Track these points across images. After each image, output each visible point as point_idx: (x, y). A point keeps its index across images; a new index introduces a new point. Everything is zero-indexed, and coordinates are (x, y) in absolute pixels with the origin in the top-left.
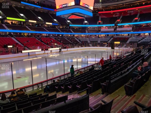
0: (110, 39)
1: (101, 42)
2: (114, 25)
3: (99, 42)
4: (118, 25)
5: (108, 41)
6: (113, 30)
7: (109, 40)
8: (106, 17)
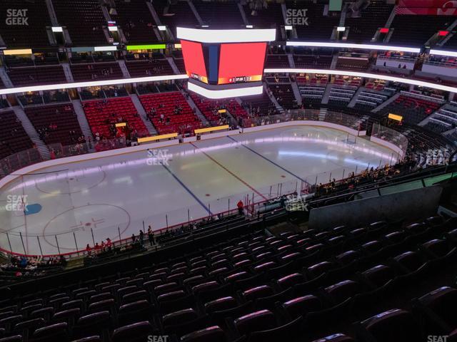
0: (389, 97)
1: (357, 104)
2: (417, 50)
3: (352, 105)
4: (433, 52)
5: (378, 104)
6: (410, 66)
7: (384, 101)
8: (414, 12)
